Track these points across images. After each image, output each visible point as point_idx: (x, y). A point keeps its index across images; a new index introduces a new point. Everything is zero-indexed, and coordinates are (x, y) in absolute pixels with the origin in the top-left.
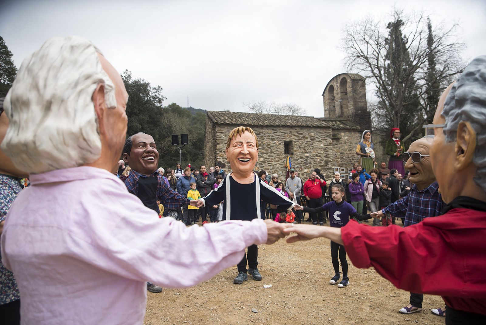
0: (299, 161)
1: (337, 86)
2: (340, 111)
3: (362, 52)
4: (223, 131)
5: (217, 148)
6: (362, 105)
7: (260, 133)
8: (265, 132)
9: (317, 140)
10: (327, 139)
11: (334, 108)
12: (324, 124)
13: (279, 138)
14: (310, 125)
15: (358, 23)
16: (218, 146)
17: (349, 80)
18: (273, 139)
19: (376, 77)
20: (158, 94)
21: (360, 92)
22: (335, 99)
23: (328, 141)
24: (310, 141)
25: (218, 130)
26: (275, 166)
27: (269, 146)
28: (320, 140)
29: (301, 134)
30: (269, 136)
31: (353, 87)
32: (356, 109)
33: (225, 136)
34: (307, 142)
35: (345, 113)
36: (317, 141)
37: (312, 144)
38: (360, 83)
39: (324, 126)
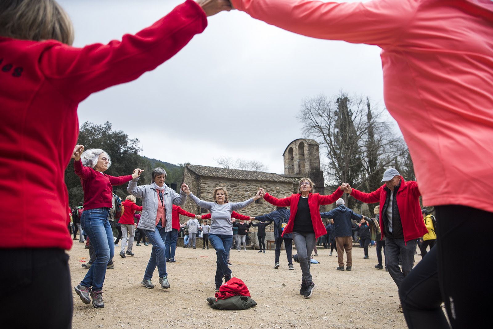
0: (267, 209)
1: (296, 148)
2: (298, 169)
3: (317, 123)
4: (207, 183)
5: (202, 196)
6: (316, 166)
7: (236, 185)
8: (240, 184)
9: (281, 192)
10: (289, 193)
11: (293, 166)
12: (287, 180)
13: (252, 190)
14: (276, 181)
15: (314, 100)
16: (202, 194)
17: (306, 145)
18: (246, 191)
19: (328, 144)
20: (136, 146)
21: (315, 155)
22: (294, 159)
23: (290, 194)
24: (276, 193)
25: (203, 182)
26: (247, 213)
27: (243, 196)
28: (284, 193)
29: (269, 187)
30: (243, 188)
31: (309, 150)
32: (312, 168)
33: (208, 187)
34: (274, 194)
35: (302, 171)
36: (281, 194)
37: (278, 196)
38: (315, 147)
39: (287, 181)
